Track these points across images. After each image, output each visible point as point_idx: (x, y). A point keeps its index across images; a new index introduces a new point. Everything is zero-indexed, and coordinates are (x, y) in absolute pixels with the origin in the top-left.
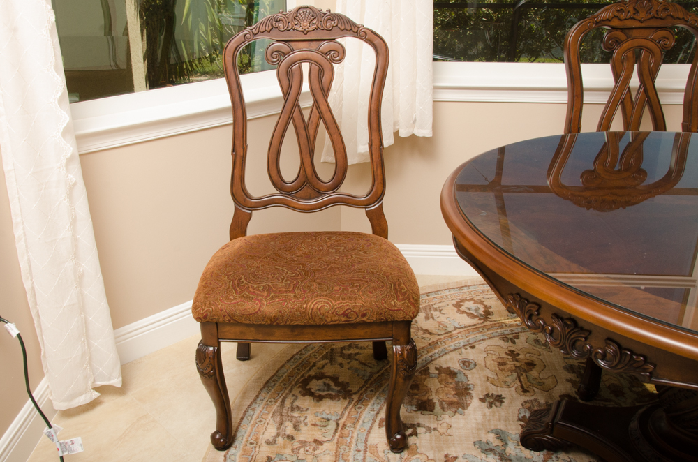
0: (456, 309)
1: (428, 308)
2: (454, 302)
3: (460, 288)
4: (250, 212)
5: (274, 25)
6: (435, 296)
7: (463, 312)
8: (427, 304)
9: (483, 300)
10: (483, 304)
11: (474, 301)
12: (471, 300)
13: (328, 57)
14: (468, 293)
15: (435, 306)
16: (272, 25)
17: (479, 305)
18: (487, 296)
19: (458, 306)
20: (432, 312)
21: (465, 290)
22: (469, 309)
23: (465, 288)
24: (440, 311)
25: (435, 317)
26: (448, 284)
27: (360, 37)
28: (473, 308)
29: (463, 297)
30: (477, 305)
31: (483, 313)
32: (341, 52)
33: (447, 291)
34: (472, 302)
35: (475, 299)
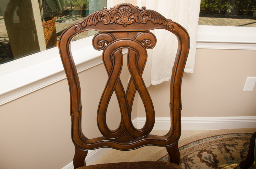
0: (199, 159)
1: (185, 159)
2: (197, 153)
3: (198, 141)
4: (86, 151)
5: (99, 20)
6: (187, 148)
7: (203, 161)
8: (184, 156)
9: (211, 150)
10: (212, 154)
11: (207, 151)
12: (205, 150)
13: (143, 44)
14: (203, 145)
15: (189, 157)
16: (97, 19)
17: (210, 154)
18: (213, 147)
19: (200, 156)
20: (188, 162)
21: (201, 143)
22: (206, 158)
23: (201, 141)
24: (192, 160)
25: (190, 166)
26: (192, 138)
27: (169, 29)
28: (208, 157)
29: (201, 148)
30: (209, 154)
31: (214, 162)
32: (153, 40)
33: (192, 144)
34: (206, 152)
35: (207, 149)
